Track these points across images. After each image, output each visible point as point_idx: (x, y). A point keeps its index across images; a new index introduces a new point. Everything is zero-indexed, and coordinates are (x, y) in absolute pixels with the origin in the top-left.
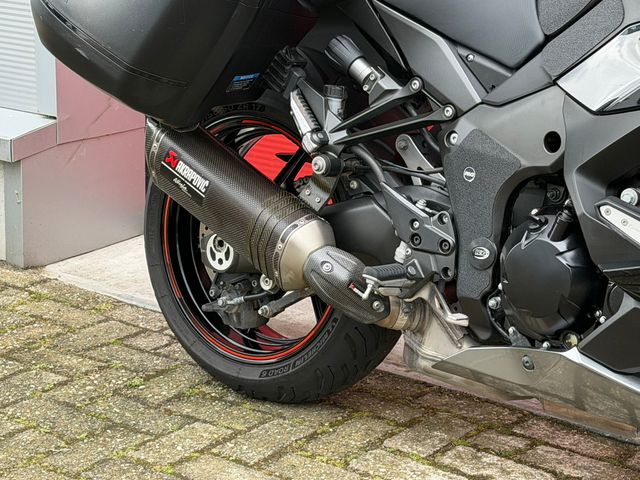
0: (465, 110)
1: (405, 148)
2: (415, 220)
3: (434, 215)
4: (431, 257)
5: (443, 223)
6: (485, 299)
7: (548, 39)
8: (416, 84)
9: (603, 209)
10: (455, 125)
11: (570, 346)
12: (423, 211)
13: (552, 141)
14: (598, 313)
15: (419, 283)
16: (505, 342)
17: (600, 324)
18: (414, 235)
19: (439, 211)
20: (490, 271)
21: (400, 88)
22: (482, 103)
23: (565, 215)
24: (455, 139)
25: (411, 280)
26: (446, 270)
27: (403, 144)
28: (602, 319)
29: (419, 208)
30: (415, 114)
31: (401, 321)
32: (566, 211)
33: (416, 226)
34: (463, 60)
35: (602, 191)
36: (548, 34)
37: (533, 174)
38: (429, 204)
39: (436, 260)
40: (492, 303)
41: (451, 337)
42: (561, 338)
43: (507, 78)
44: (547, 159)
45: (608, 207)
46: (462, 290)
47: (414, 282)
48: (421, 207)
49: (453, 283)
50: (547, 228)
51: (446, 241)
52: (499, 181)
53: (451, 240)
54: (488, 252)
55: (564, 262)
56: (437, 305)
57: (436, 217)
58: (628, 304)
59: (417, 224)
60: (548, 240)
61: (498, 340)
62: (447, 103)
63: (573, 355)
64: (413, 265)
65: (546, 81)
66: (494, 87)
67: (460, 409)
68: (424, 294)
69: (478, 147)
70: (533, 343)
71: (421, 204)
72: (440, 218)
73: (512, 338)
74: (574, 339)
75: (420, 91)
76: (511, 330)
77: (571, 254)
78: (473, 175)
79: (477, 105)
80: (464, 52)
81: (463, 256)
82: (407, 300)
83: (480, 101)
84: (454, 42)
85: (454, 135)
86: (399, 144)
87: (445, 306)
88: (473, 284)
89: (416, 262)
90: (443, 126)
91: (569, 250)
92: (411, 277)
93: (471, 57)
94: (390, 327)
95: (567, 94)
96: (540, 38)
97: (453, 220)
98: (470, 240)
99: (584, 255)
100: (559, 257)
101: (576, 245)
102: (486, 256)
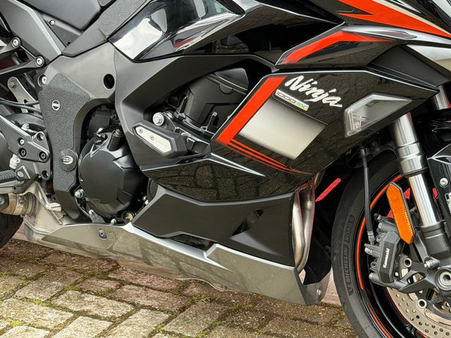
0: (51, 60)
1: (14, 87)
2: (20, 139)
3: (34, 134)
4: (34, 164)
5: (41, 140)
6: (72, 191)
7: (103, 9)
8: (16, 42)
9: (137, 129)
10: (44, 71)
11: (128, 221)
12: (27, 132)
13: (109, 81)
14: (145, 198)
15: (26, 183)
16: (88, 220)
17: (145, 205)
18: (21, 149)
19: (38, 131)
20: (74, 172)
21: (5, 45)
22: (62, 55)
23: (117, 133)
24: (45, 81)
25: (21, 181)
26: (44, 173)
27: (13, 84)
28: (147, 202)
29: (24, 130)
30: (18, 63)
31: (18, 209)
32: (118, 130)
33: (22, 143)
34: (48, 24)
35: (140, 115)
36: (103, 5)
37: (98, 104)
38: (31, 127)
39: (38, 166)
40: (77, 194)
41: (55, 218)
42: (122, 215)
43: (77, 36)
44: (106, 93)
45: (141, 128)
46: (57, 186)
47: (23, 182)
48: (25, 129)
49: (50, 181)
50: (107, 142)
51: (42, 152)
52: (75, 109)
53: (47, 152)
54: (72, 159)
55: (119, 166)
56: (41, 198)
57: (35, 136)
58: (161, 192)
59: (22, 142)
60: (108, 151)
61: (84, 219)
62: (38, 55)
63: (129, 227)
64: (22, 170)
65: (102, 39)
66: (69, 43)
67: (73, 264)
68: (32, 190)
69: (61, 86)
70: (108, 221)
71: (25, 127)
72: (39, 136)
73: (92, 218)
74: (130, 216)
75: (20, 48)
76: (90, 212)
77: (125, 158)
78: (58, 105)
79: (58, 56)
80: (48, 19)
81: (56, 162)
82: (21, 195)
83: (60, 53)
84: (40, 12)
85: (44, 78)
86: (10, 84)
87: (46, 198)
88: (63, 182)
89: (24, 168)
90: (37, 71)
91: (123, 156)
92: (20, 179)
93: (53, 22)
94: (11, 214)
95: (116, 48)
96: (98, 9)
97: (48, 138)
98: (60, 151)
99: (132, 160)
100: (115, 162)
101: (127, 152)
102: (71, 162)
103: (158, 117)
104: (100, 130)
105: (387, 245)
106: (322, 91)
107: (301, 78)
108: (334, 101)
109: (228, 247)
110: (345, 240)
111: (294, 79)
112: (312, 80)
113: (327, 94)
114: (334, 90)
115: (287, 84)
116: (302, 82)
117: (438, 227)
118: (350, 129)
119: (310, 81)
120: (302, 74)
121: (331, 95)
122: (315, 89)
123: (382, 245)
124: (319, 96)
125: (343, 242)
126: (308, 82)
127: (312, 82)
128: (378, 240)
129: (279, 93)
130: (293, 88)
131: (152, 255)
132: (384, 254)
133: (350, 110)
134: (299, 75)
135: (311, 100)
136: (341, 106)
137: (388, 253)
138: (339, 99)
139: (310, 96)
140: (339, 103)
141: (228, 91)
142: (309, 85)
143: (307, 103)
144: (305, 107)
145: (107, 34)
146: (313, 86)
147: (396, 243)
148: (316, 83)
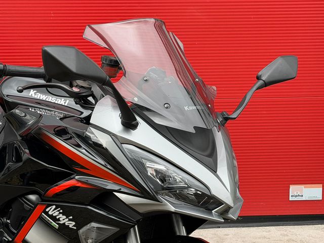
106: (65, 217)
107: (54, 207)
108: (72, 224)
111: (51, 207)
113: (67, 220)
114: (71, 217)
115: (47, 210)
116: (55, 209)
120: (55, 205)
121: (70, 220)
122: (61, 215)
124: (63, 220)
126: (57, 210)
127: (60, 210)
129: (43, 215)
130: (50, 213)
133: (81, 231)
134: (53, 205)
135: (59, 222)
136: (75, 228)
138: (74, 223)
139: (59, 220)
140: (74, 226)
142: (58, 212)
143: (57, 224)
144: (57, 226)
146: (60, 213)
148: (61, 211)
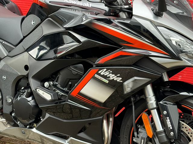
0: (2, 58)
6: (11, 113)
7: (24, 37)
9: (37, 90)
11: (34, 127)
13: (26, 68)
14: (41, 117)
16: (17, 126)
17: (41, 121)
20: (12, 105)
22: (7, 56)
23: (29, 90)
28: (42, 119)
32: (30, 89)
34: (1, 43)
35: (39, 83)
36: (24, 36)
37: (22, 77)
40: (13, 114)
41: (4, 124)
42: (32, 125)
43: (14, 48)
44: (25, 73)
45: (38, 89)
46: (5, 111)
49: (2, 109)
50: (25, 94)
52: (12, 79)
54: (11, 100)
55: (30, 104)
58: (47, 115)
60: (25, 98)
63: (34, 130)
65: (24, 50)
66: (10, 51)
67: (13, 141)
69: (6, 69)
70: (26, 127)
73: (19, 125)
74: (35, 125)
76: (18, 122)
78: (5, 77)
79: (5, 57)
80: (1, 41)
81: (4, 101)
88: (7, 109)
91: (32, 100)
93: (3, 42)
95: (29, 54)
96: (22, 37)
97: (1, 91)
98: (6, 96)
99: (35, 102)
100: (28, 103)
101: (33, 98)
102: (10, 101)
103: (46, 84)
104: (23, 88)
105: (142, 138)
106: (114, 75)
107: (105, 70)
108: (119, 80)
109: (76, 139)
110: (125, 135)
111: (103, 70)
112: (110, 70)
113: (116, 77)
114: (119, 75)
115: (99, 72)
116: (106, 71)
117: (163, 131)
118: (126, 91)
119: (109, 71)
121: (118, 77)
123: (140, 138)
124: (113, 77)
125: (125, 136)
126: (108, 71)
128: (139, 136)
129: (96, 76)
130: (102, 74)
131: (45, 141)
132: (141, 142)
133: (125, 83)
134: (105, 68)
135: (109, 79)
136: (122, 81)
137: (143, 142)
138: (121, 79)
139: (109, 77)
140: (121, 80)
141: (76, 74)
142: (109, 73)
143: (107, 80)
144: (107, 82)
145: (26, 48)
146: (110, 73)
147: (146, 138)
148: (111, 72)
